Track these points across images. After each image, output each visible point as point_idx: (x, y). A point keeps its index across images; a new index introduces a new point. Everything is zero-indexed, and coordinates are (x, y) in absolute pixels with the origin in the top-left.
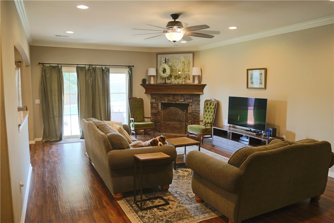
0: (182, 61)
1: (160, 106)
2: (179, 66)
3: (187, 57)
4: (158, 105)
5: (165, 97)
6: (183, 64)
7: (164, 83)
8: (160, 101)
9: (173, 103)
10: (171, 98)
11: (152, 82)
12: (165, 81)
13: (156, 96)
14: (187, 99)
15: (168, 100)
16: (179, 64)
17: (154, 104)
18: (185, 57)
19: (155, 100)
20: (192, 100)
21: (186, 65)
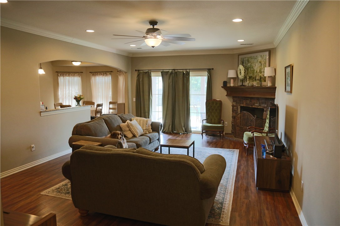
0: (259, 61)
1: (239, 110)
2: (257, 66)
3: (263, 55)
4: (237, 108)
5: (244, 101)
6: (260, 64)
7: (241, 86)
8: (239, 104)
9: (250, 107)
10: (248, 102)
11: (232, 85)
12: (242, 83)
13: (236, 99)
14: (263, 103)
15: (246, 104)
16: (257, 64)
17: (234, 107)
18: (261, 56)
19: (236, 103)
20: (267, 105)
21: (263, 65)
